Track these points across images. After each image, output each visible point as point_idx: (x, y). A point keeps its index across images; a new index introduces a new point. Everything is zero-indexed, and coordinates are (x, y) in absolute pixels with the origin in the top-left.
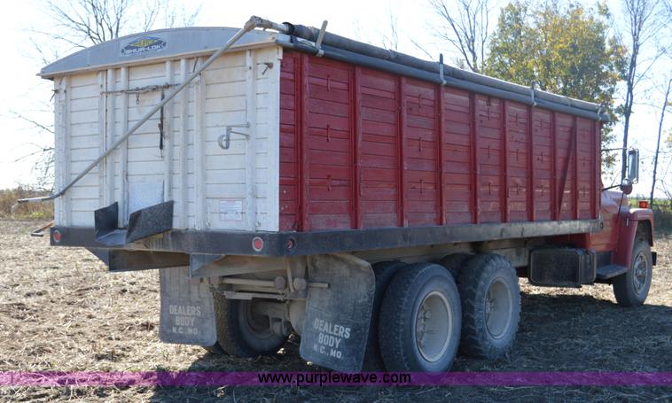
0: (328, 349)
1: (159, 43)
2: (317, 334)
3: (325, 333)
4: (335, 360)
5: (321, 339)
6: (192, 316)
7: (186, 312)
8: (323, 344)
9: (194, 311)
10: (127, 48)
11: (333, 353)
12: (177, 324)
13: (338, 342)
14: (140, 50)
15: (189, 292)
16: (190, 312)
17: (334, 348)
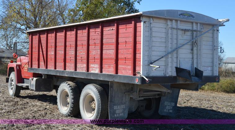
0: (169, 110)
1: (192, 16)
2: (166, 106)
3: (168, 105)
4: (170, 113)
5: (167, 107)
6: (122, 109)
7: (120, 108)
8: (168, 109)
9: (123, 106)
10: (181, 14)
11: (170, 111)
12: (117, 113)
13: (172, 107)
14: (186, 16)
15: (122, 100)
16: (122, 107)
17: (170, 110)
